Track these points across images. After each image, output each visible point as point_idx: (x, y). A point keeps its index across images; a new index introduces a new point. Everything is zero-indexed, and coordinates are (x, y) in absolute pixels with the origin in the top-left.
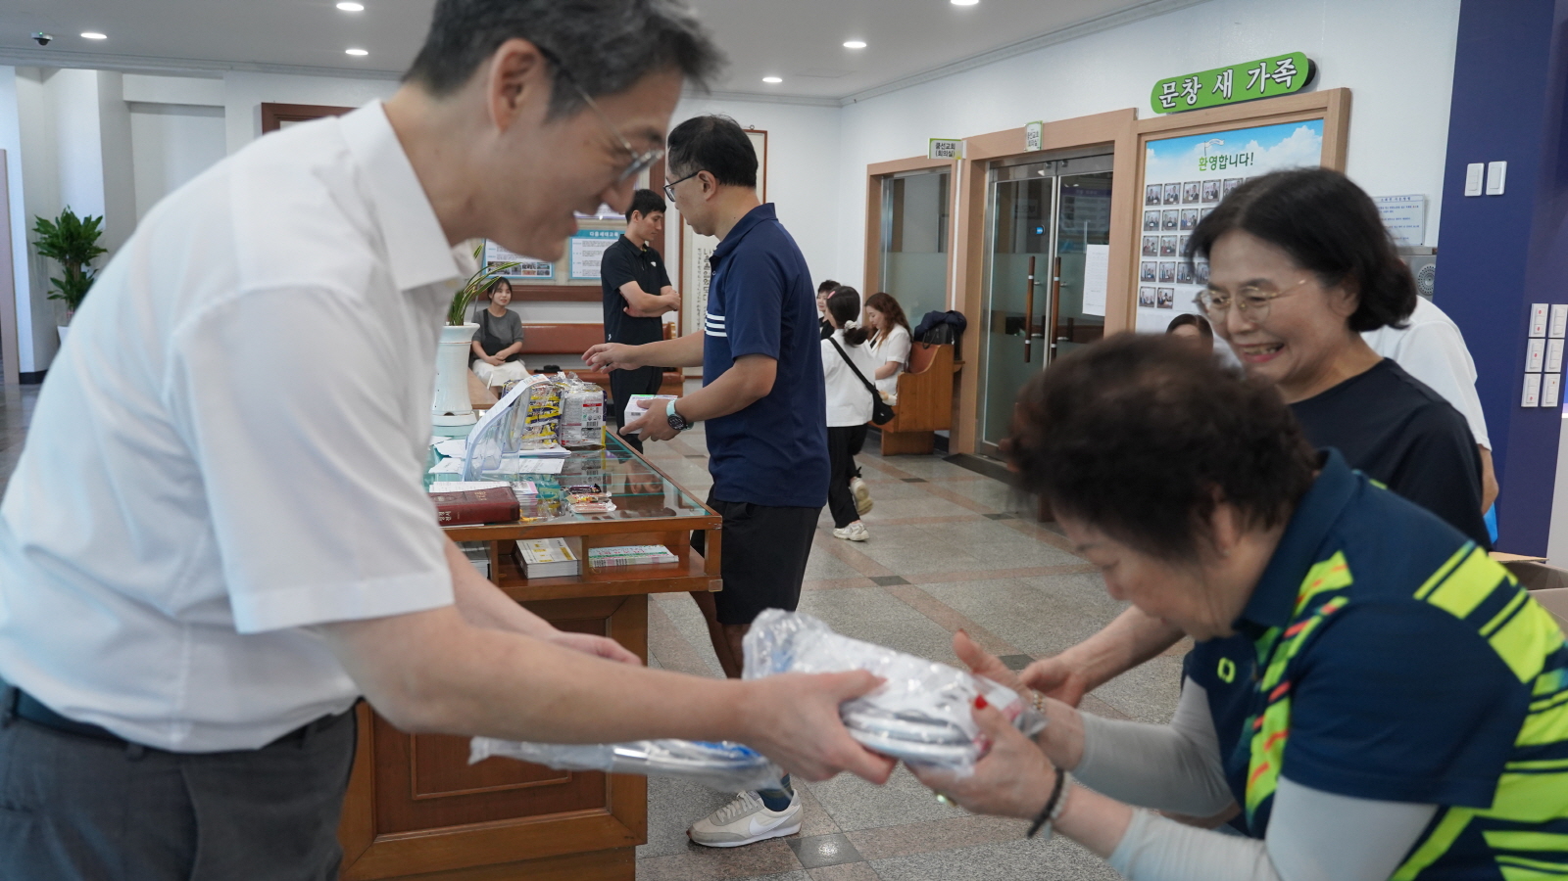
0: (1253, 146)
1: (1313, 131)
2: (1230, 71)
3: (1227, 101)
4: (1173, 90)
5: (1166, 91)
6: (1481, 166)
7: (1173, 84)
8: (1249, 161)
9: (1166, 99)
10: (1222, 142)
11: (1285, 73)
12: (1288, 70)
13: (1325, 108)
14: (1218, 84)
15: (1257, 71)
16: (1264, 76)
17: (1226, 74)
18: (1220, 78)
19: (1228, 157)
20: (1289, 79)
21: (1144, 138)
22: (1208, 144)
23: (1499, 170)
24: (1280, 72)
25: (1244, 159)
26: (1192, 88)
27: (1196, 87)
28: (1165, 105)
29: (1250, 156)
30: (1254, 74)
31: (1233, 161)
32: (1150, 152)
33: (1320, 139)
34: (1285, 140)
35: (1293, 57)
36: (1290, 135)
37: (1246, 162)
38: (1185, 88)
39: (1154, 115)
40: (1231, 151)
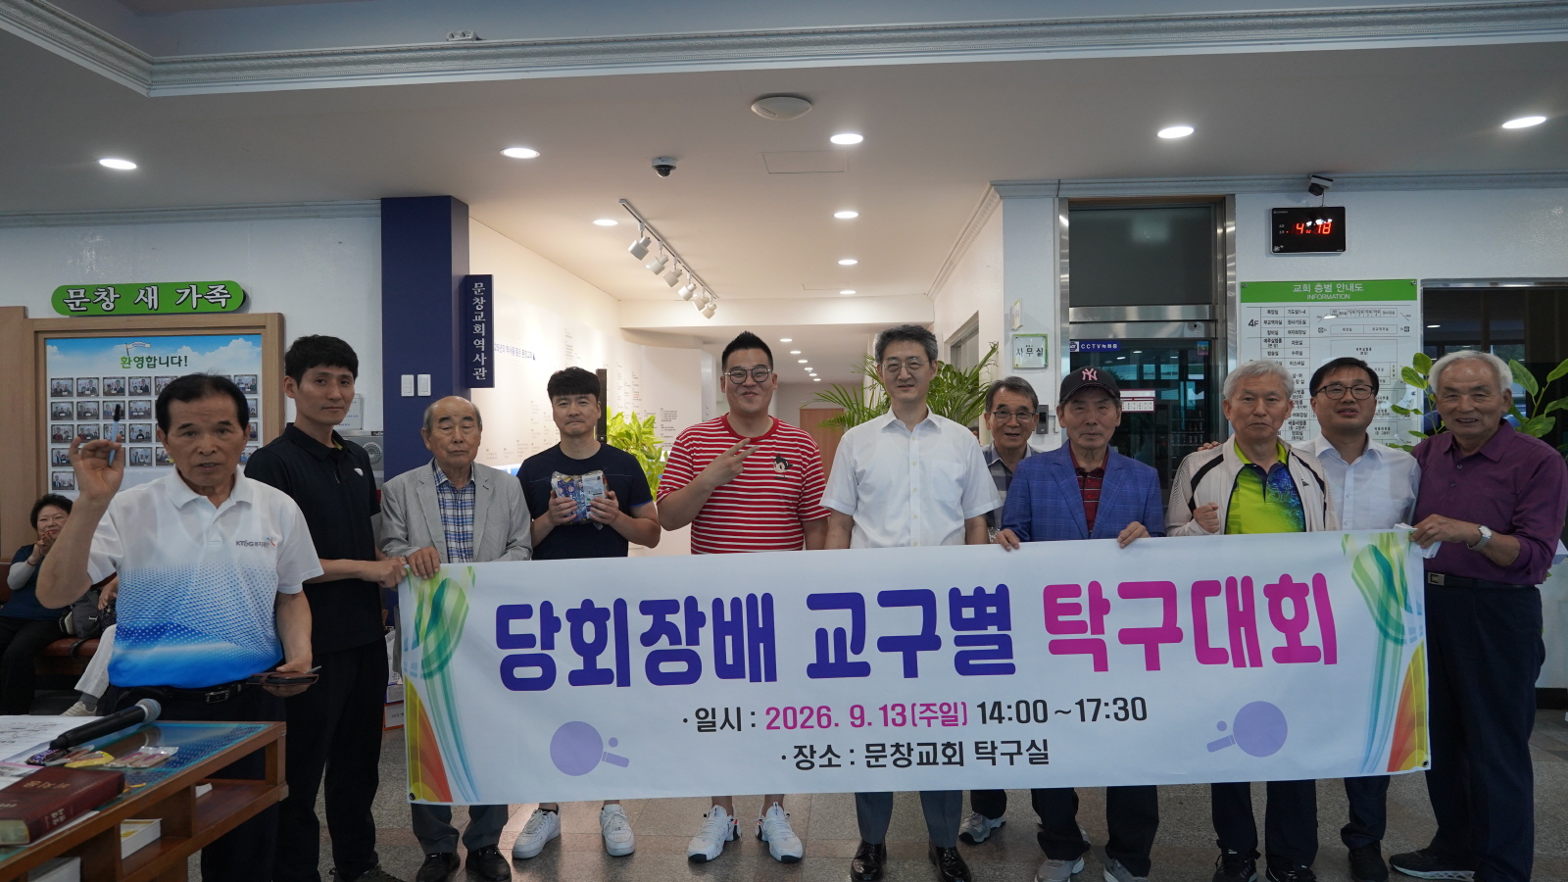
0: (185, 351)
1: (250, 343)
2: (155, 288)
3: (153, 311)
4: (82, 295)
5: (72, 296)
6: (412, 377)
7: (82, 292)
8: (183, 363)
9: (74, 303)
10: (148, 345)
11: (218, 295)
12: (221, 294)
13: (264, 327)
14: (141, 296)
15: (187, 291)
16: (195, 296)
17: (149, 290)
18: (142, 292)
19: (157, 358)
20: (223, 301)
21: (41, 337)
22: (130, 346)
23: (425, 380)
24: (213, 295)
25: (176, 360)
26: (108, 295)
27: (112, 296)
28: (72, 308)
29: (183, 358)
30: (183, 293)
31: (164, 360)
32: (51, 350)
33: (259, 349)
34: (221, 348)
35: (226, 285)
36: (227, 344)
37: (179, 363)
38: (99, 296)
39: (56, 315)
40: (160, 352)
